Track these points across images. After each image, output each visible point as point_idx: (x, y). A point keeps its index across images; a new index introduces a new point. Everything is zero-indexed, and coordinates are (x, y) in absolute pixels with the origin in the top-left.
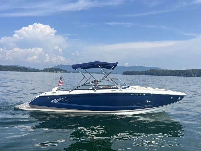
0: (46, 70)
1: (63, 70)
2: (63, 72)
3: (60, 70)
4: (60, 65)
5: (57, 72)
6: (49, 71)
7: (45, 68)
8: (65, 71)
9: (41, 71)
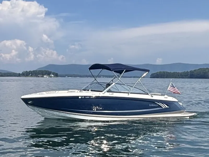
0: (26, 74)
1: (53, 74)
2: (53, 76)
3: (49, 74)
4: (50, 65)
5: (43, 77)
6: (31, 75)
7: (25, 71)
8: (56, 75)
9: (19, 75)
